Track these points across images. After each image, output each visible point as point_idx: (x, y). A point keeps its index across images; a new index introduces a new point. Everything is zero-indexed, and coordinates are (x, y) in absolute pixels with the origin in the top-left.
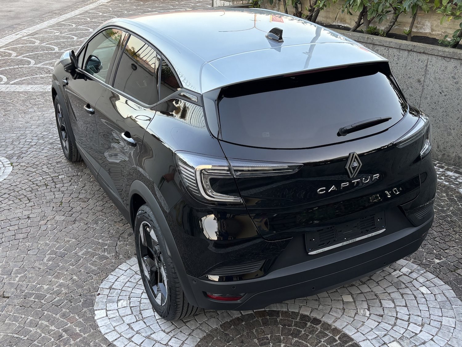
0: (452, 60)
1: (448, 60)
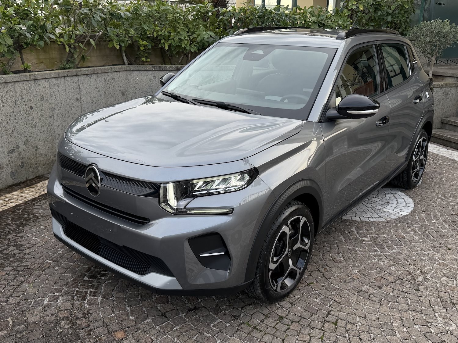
0: (93, 75)
1: (90, 76)
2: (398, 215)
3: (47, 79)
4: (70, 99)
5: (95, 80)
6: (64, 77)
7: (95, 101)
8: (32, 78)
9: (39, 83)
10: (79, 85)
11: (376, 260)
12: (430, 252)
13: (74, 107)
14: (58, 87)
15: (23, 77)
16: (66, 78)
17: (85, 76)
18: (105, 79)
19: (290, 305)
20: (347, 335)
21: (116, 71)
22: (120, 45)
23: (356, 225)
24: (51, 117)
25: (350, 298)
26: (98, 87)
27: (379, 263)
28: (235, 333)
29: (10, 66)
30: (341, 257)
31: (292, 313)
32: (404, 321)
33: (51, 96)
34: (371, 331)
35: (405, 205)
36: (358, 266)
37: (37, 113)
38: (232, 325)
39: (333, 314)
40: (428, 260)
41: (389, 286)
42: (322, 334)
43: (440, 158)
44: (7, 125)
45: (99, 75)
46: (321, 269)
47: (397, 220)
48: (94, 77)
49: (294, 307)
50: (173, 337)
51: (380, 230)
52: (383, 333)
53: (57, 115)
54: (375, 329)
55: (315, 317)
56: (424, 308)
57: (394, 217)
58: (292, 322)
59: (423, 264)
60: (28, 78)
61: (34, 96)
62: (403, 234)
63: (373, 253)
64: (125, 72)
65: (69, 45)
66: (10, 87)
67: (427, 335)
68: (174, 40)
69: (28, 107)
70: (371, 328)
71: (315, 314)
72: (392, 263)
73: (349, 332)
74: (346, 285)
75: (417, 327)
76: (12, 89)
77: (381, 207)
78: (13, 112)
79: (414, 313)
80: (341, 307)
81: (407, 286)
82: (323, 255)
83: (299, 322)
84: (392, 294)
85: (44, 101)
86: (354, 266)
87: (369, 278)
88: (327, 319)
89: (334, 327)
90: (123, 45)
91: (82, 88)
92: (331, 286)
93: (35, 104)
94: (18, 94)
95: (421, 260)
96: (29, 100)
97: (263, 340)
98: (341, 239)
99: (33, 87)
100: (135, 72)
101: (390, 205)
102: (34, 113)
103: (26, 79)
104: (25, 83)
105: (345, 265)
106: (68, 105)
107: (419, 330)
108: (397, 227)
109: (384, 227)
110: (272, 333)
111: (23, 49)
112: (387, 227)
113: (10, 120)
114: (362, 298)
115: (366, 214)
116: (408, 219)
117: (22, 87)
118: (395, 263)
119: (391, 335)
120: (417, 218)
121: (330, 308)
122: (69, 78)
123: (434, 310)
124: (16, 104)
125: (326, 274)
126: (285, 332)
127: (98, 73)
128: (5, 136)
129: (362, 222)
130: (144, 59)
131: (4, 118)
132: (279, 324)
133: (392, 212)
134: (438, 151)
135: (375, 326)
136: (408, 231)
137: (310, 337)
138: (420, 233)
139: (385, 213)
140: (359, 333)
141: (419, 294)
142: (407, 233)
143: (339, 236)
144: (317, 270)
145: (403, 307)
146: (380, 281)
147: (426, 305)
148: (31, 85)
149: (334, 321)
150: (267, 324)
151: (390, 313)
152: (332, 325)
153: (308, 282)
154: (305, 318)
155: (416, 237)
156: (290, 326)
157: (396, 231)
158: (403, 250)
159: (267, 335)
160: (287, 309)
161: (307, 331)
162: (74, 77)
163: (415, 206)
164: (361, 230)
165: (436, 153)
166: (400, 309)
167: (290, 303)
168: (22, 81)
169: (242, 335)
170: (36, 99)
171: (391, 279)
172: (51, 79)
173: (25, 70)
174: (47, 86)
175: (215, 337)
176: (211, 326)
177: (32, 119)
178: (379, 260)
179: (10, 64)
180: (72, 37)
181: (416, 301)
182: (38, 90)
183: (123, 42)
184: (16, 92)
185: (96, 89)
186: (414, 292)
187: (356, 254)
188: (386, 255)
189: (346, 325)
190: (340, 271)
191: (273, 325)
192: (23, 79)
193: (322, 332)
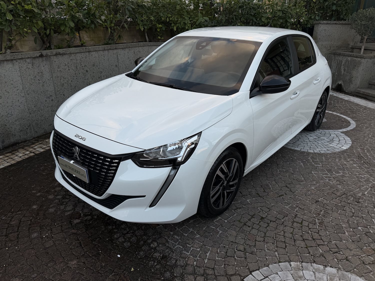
1: (125, 49)
2: (340, 149)
3: (97, 51)
4: (112, 66)
5: (128, 52)
6: (108, 50)
7: (128, 67)
8: (87, 50)
9: (91, 54)
10: (117, 56)
11: (327, 180)
12: (365, 176)
13: (114, 71)
14: (104, 57)
15: (81, 50)
16: (109, 51)
17: (121, 50)
18: (134, 52)
19: (269, 210)
20: (310, 232)
21: (142, 46)
22: (144, 28)
23: (311, 155)
24: (99, 78)
25: (311, 206)
26: (129, 57)
27: (329, 182)
28: (231, 227)
29: (73, 42)
30: (302, 178)
31: (270, 215)
32: (350, 224)
33: (100, 63)
34: (327, 229)
35: (345, 142)
36: (315, 185)
37: (91, 75)
38: (228, 221)
39: (299, 217)
40: (365, 181)
41: (338, 198)
42: (292, 230)
43: (368, 110)
44: (71, 83)
45: (130, 49)
46: (288, 186)
47: (340, 153)
48: (127, 50)
49: (271, 211)
50: (189, 228)
51: (328, 159)
52: (335, 231)
53: (104, 76)
54: (330, 228)
55: (287, 218)
56: (364, 215)
57: (338, 151)
58: (271, 221)
59: (361, 184)
60: (85, 51)
61: (88, 63)
62: (345, 163)
63: (325, 176)
64: (147, 47)
65: (111, 28)
66: (73, 56)
67: (368, 234)
68: (180, 24)
69: (85, 71)
70: (327, 227)
71: (286, 217)
72: (339, 183)
73: (311, 229)
74: (307, 197)
75: (360, 228)
76: (74, 58)
77: (328, 143)
78: (75, 74)
79: (357, 219)
80: (304, 213)
81: (351, 199)
82: (289, 176)
83: (275, 222)
84: (340, 204)
85: (95, 66)
86: (312, 184)
87: (323, 192)
88: (295, 220)
89: (300, 226)
90: (146, 28)
91: (119, 58)
92: (296, 198)
93: (89, 69)
94: (78, 62)
95: (360, 181)
96: (85, 66)
97: (251, 232)
98: (301, 165)
99: (88, 57)
100: (154, 46)
101: (334, 142)
102: (88, 75)
103: (83, 51)
104: (83, 54)
105: (305, 183)
106: (110, 69)
107: (361, 230)
108: (340, 157)
109: (331, 157)
110: (257, 228)
111: (80, 30)
112: (334, 157)
113: (73, 79)
114: (318, 206)
115: (318, 148)
116: (348, 152)
117: (81, 57)
118: (341, 183)
119: (341, 233)
120: (355, 152)
121: (297, 213)
122: (111, 51)
123: (371, 217)
124: (77, 69)
125: (292, 189)
126: (266, 228)
127: (129, 47)
128: (70, 90)
129: (315, 153)
130: (159, 38)
131: (70, 78)
132: (261, 222)
133: (335, 147)
134: (366, 105)
135: (330, 227)
136: (348, 160)
137: (284, 232)
138: (358, 162)
139: (331, 148)
140: (319, 231)
141: (360, 205)
142: (348, 162)
143: (300, 163)
144: (286, 186)
145: (349, 214)
146: (331, 195)
147: (366, 213)
148: (87, 55)
149: (300, 222)
150: (253, 222)
151: (339, 218)
152: (299, 224)
153: (280, 194)
154: (279, 219)
155: (355, 165)
156: (269, 224)
157: (340, 160)
158: (346, 174)
159: (254, 229)
160: (266, 212)
161: (281, 228)
162: (114, 50)
163: (352, 143)
164: (315, 159)
165: (365, 105)
166: (347, 215)
167: (268, 208)
168: (81, 52)
169: (236, 228)
170: (90, 65)
171: (338, 194)
172: (99, 51)
173: (82, 45)
174: (97, 56)
175: (218, 229)
176: (214, 221)
177: (88, 79)
178: (329, 180)
179: (72, 41)
180: (113, 22)
181: (358, 210)
182: (91, 59)
183: (146, 25)
184: (77, 60)
185: (128, 59)
186: (356, 203)
187: (313, 176)
188: (334, 177)
189: (309, 225)
190: (302, 188)
191: (257, 223)
192: (81, 51)
193: (292, 229)
